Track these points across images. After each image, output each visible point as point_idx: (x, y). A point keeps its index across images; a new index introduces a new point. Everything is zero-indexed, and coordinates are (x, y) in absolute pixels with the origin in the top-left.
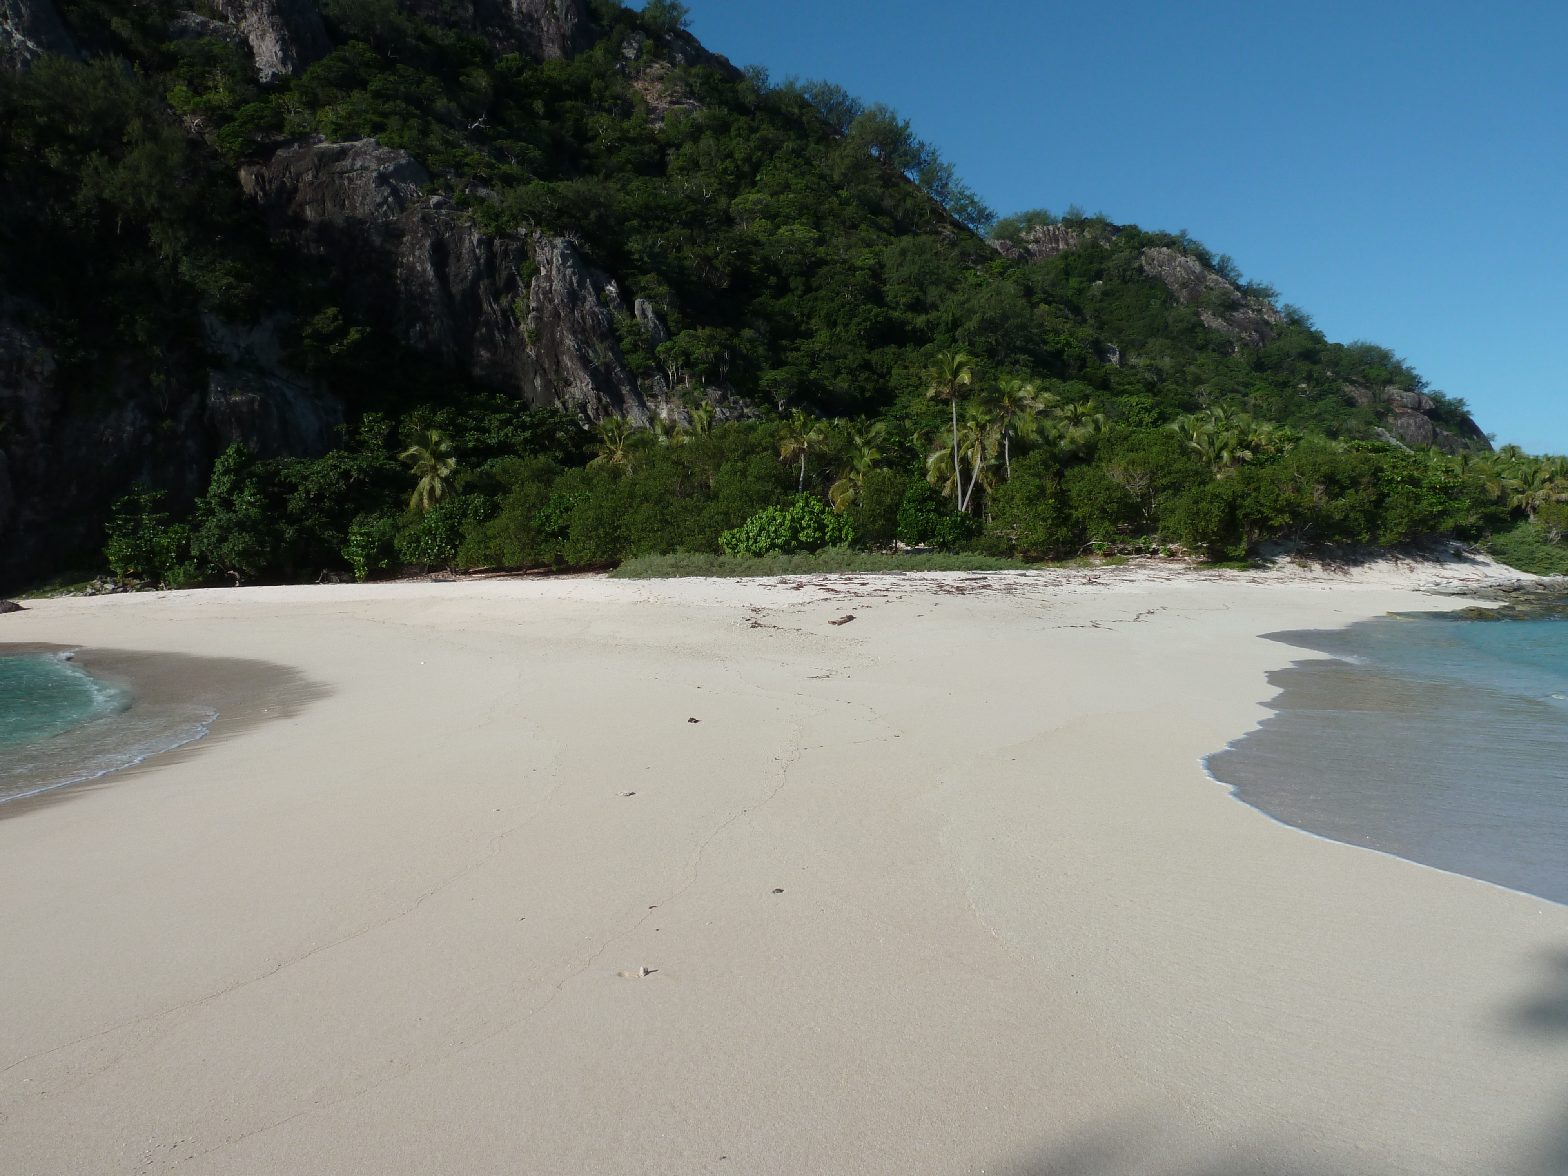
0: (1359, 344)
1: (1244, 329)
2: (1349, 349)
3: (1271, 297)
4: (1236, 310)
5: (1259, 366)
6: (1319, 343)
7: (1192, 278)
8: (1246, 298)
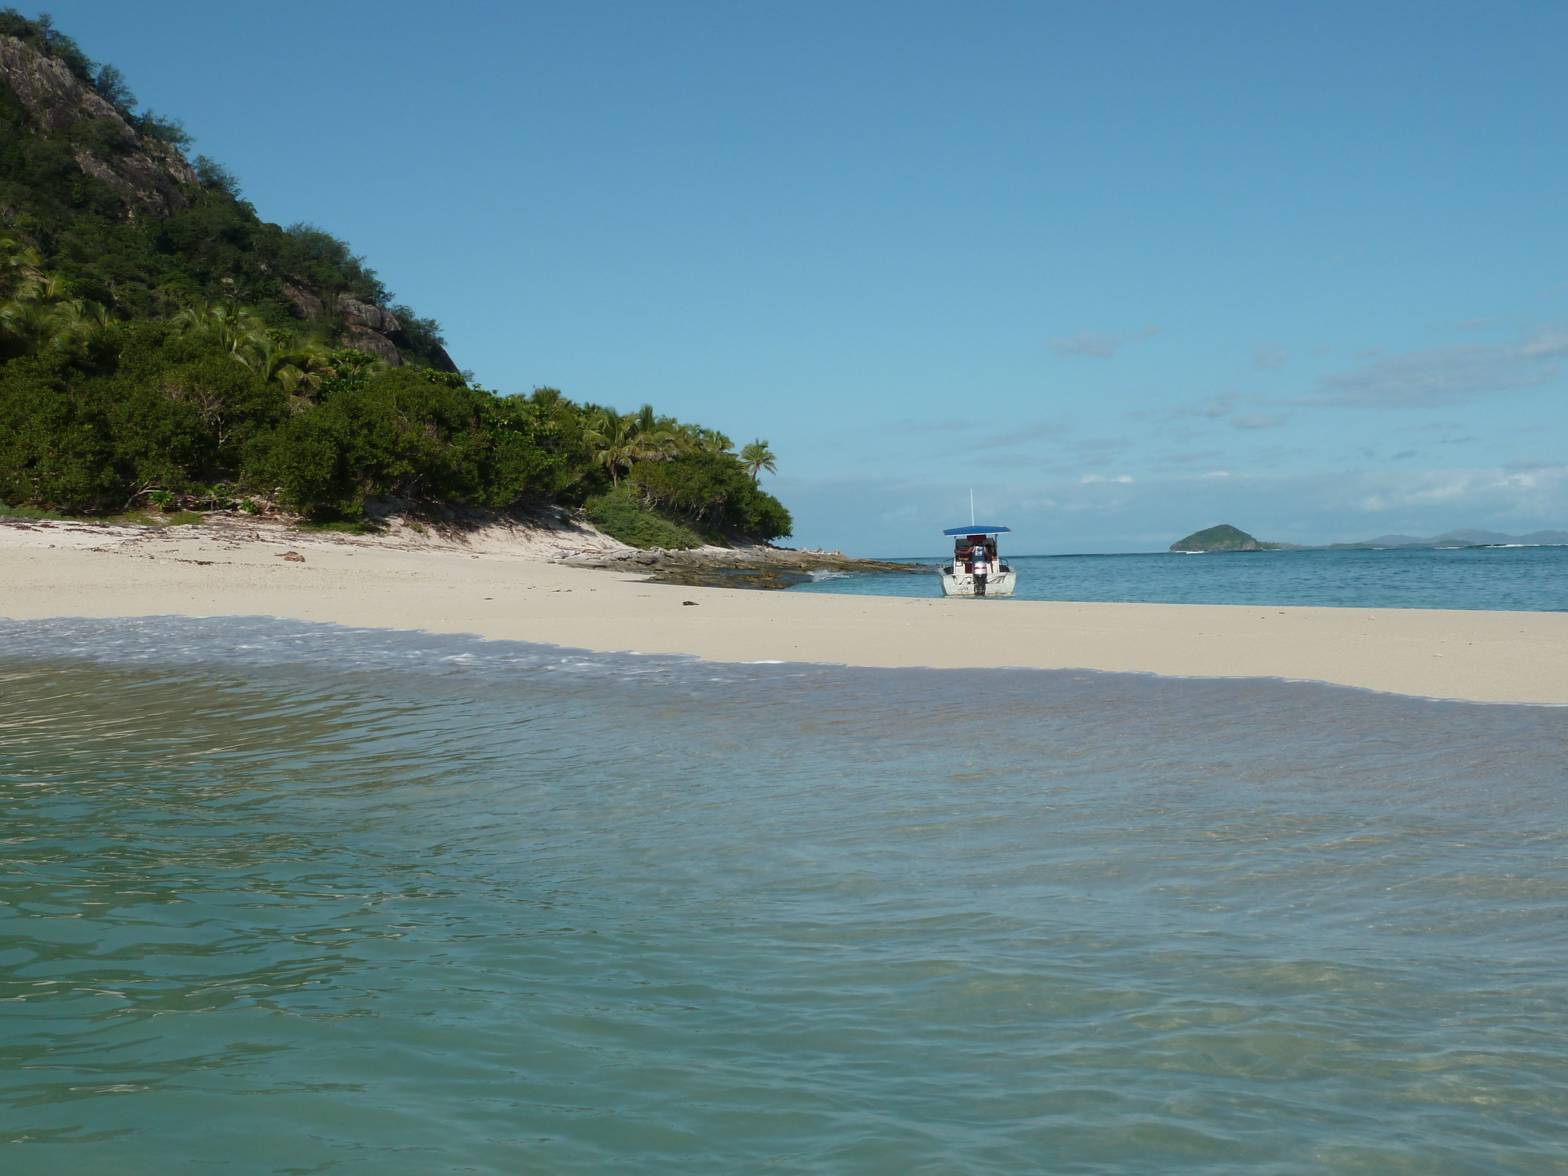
0: (303, 229)
1: (140, 184)
2: (289, 235)
3: (179, 142)
4: (129, 155)
5: (165, 245)
6: (249, 221)
7: (60, 93)
8: (141, 139)
